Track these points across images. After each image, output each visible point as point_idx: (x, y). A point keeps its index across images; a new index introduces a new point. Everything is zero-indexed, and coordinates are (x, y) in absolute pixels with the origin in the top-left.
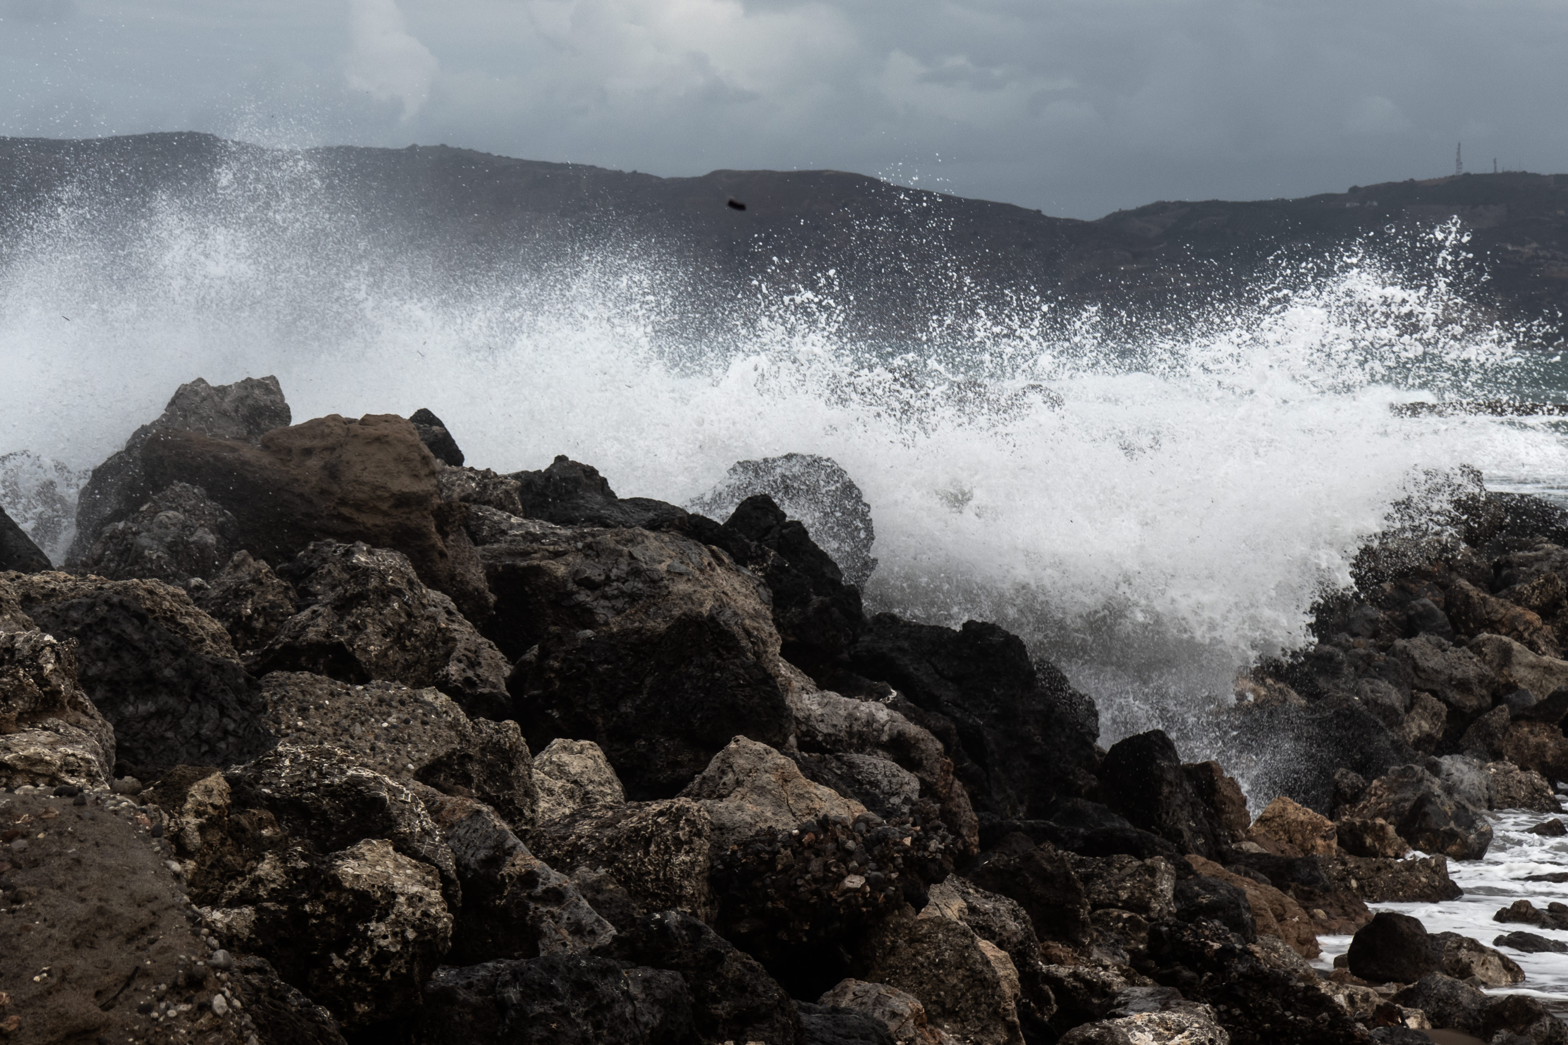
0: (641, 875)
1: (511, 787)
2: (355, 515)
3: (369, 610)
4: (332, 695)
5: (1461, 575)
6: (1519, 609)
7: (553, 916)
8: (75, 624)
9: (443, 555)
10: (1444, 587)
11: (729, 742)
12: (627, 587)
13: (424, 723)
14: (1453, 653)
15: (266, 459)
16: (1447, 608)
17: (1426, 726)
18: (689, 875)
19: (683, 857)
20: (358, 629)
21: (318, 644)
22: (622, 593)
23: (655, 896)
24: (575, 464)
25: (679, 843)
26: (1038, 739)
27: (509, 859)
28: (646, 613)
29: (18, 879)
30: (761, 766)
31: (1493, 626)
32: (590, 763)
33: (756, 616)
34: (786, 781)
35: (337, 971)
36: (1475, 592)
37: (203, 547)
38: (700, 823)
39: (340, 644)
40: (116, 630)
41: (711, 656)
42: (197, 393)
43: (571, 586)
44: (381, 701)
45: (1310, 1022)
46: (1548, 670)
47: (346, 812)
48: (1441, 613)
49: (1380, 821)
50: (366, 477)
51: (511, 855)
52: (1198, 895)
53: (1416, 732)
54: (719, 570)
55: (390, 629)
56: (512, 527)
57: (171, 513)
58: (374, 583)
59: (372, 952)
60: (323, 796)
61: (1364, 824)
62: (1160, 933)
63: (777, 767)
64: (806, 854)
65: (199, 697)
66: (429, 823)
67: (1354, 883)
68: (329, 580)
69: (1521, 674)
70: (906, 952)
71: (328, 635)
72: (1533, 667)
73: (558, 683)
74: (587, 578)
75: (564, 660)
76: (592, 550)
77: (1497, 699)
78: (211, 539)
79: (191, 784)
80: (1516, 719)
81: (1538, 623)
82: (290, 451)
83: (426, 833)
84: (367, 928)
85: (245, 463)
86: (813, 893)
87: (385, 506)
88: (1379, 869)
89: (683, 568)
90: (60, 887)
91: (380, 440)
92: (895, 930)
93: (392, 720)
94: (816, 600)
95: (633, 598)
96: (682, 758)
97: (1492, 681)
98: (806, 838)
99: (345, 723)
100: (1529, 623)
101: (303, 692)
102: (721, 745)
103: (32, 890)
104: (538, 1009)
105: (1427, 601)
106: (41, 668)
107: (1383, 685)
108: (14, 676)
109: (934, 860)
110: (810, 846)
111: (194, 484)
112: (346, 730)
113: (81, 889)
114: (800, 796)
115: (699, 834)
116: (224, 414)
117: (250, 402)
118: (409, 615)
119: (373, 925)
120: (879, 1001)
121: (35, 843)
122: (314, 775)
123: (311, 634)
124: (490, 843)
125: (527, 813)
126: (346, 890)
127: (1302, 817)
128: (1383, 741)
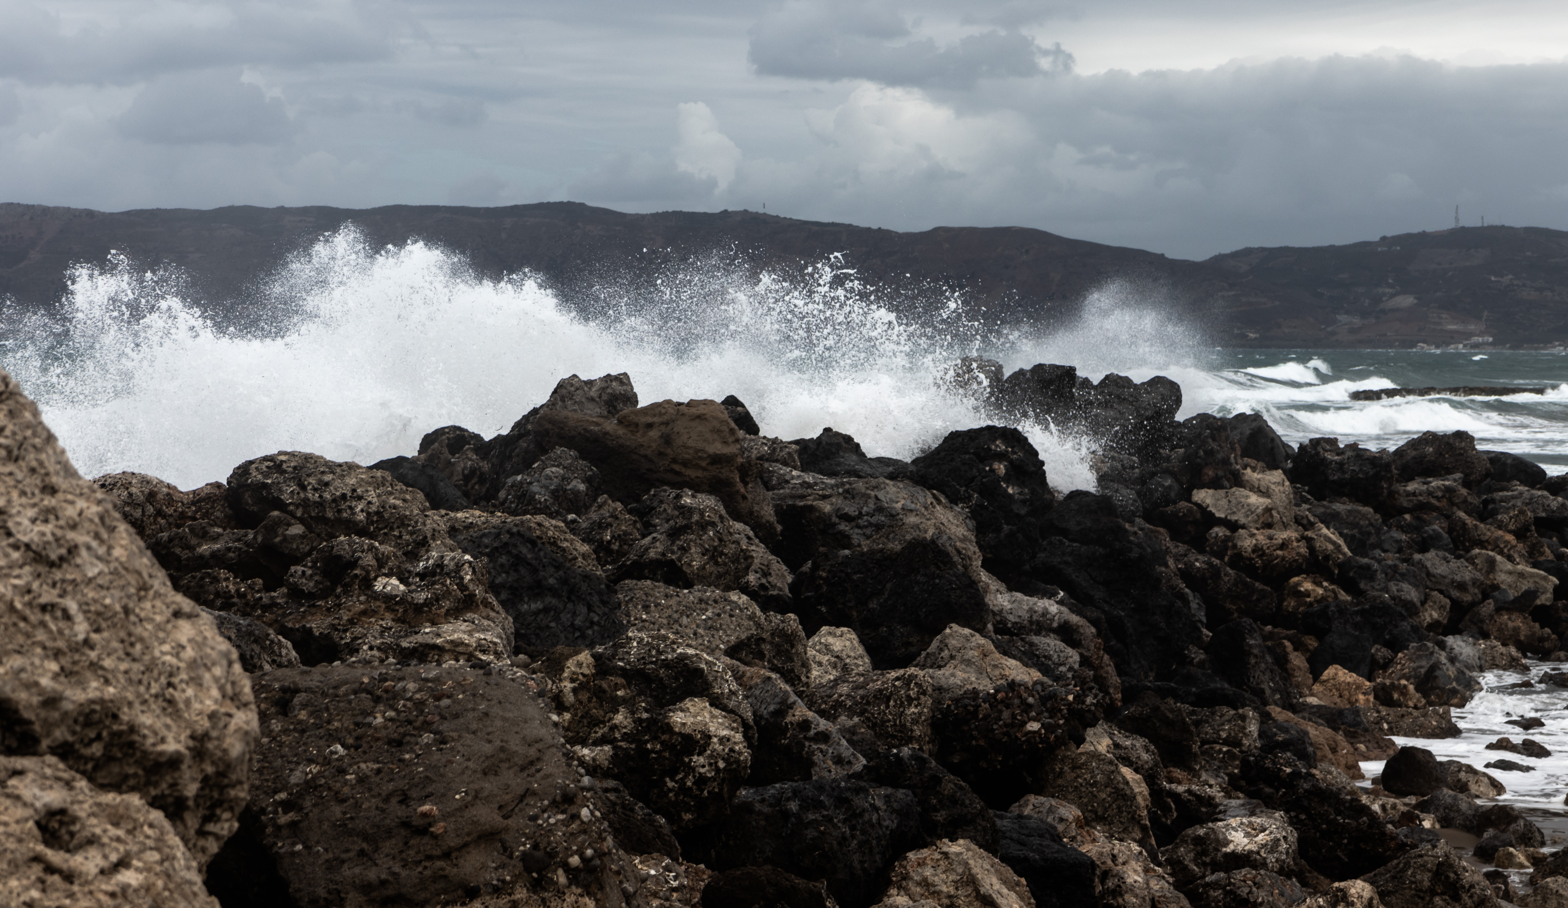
0: (883, 722)
1: (792, 661)
2: (683, 470)
3: (692, 537)
4: (667, 596)
5: (1459, 508)
6: (1500, 533)
7: (822, 751)
8: (487, 547)
9: (744, 498)
10: (1448, 517)
11: (945, 628)
12: (873, 520)
13: (731, 616)
14: (1454, 564)
15: (621, 431)
16: (1450, 531)
17: (1435, 615)
18: (917, 722)
19: (913, 710)
20: (684, 550)
21: (657, 560)
22: (871, 524)
23: (893, 737)
24: (838, 434)
25: (910, 700)
26: (1163, 625)
27: (791, 711)
28: (887, 538)
29: (444, 727)
30: (968, 645)
31: (1482, 544)
32: (848, 643)
33: (964, 539)
34: (985, 655)
35: (670, 790)
36: (1469, 520)
37: (576, 493)
38: (925, 685)
39: (672, 560)
40: (515, 552)
41: (933, 568)
42: (572, 385)
43: (835, 519)
44: (701, 601)
45: (1354, 824)
46: (1522, 575)
47: (676, 679)
48: (1445, 535)
49: (1404, 682)
50: (691, 443)
51: (792, 708)
52: (1276, 734)
53: (1428, 619)
54: (938, 507)
55: (707, 550)
56: (793, 478)
57: (554, 469)
58: (696, 517)
59: (694, 777)
60: (661, 668)
61: (1392, 684)
62: (1249, 761)
63: (979, 646)
64: (1000, 707)
65: (573, 598)
66: (734, 686)
67: (1386, 726)
68: (664, 516)
69: (1502, 578)
70: (1070, 775)
71: (663, 554)
72: (1510, 573)
73: (825, 588)
74: (846, 514)
75: (829, 572)
76: (849, 494)
77: (1486, 596)
78: (582, 487)
79: (567, 659)
80: (1498, 610)
81: (1514, 542)
82: (637, 425)
83: (733, 693)
84: (691, 760)
85: (606, 433)
86: (1005, 734)
87: (704, 464)
88: (1403, 716)
89: (913, 506)
90: (474, 733)
91: (700, 417)
92: (1062, 760)
93: (709, 614)
94: (1006, 527)
95: (878, 527)
96: (914, 639)
97: (1482, 583)
98: (999, 696)
99: (676, 616)
100: (1507, 542)
101: (646, 594)
102: (940, 631)
103: (455, 735)
104: (811, 817)
105: (1436, 527)
106: (462, 578)
107: (1405, 586)
108: (444, 584)
109: (1089, 711)
110: (1002, 701)
111: (570, 449)
112: (676, 621)
113: (488, 734)
114: (995, 666)
115: (924, 693)
116: (592, 399)
117: (609, 391)
118: (721, 540)
119: (695, 758)
120: (1051, 810)
121: (456, 702)
122: (654, 652)
123: (652, 554)
124: (777, 700)
125: (803, 679)
126: (676, 733)
127: (1349, 680)
128: (1405, 625)
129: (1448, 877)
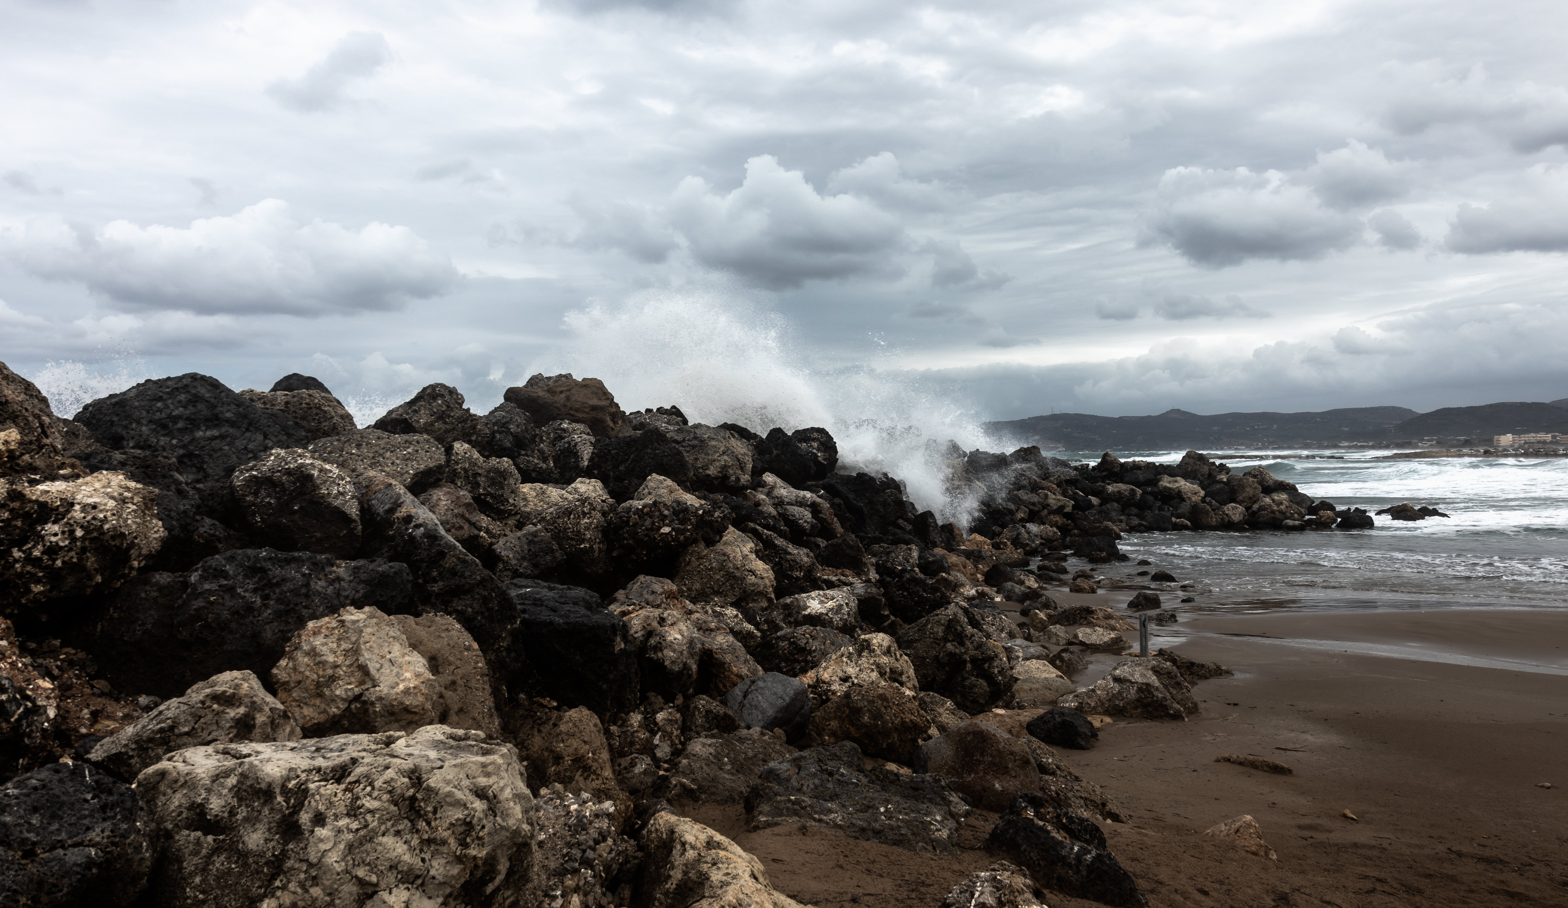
2: (575, 413)
6: (1051, 484)
11: (650, 477)
19: (586, 520)
21: (395, 419)
25: (584, 514)
27: (399, 509)
30: (661, 486)
31: (1043, 489)
34: (670, 491)
39: (406, 419)
41: (656, 444)
44: (410, 442)
46: (1059, 500)
47: (294, 483)
49: (1005, 540)
50: (580, 399)
53: (1019, 517)
61: (1000, 541)
63: (668, 486)
64: (645, 517)
67: (994, 558)
71: (401, 415)
77: (1044, 508)
81: (1056, 488)
86: (646, 535)
93: (409, 450)
98: (645, 510)
99: (381, 451)
100: (1053, 488)
102: (646, 479)
109: (717, 521)
110: (647, 514)
112: (381, 455)
116: (549, 386)
117: (560, 382)
120: (649, 585)
127: (980, 539)
128: (1008, 518)
129: (956, 629)
